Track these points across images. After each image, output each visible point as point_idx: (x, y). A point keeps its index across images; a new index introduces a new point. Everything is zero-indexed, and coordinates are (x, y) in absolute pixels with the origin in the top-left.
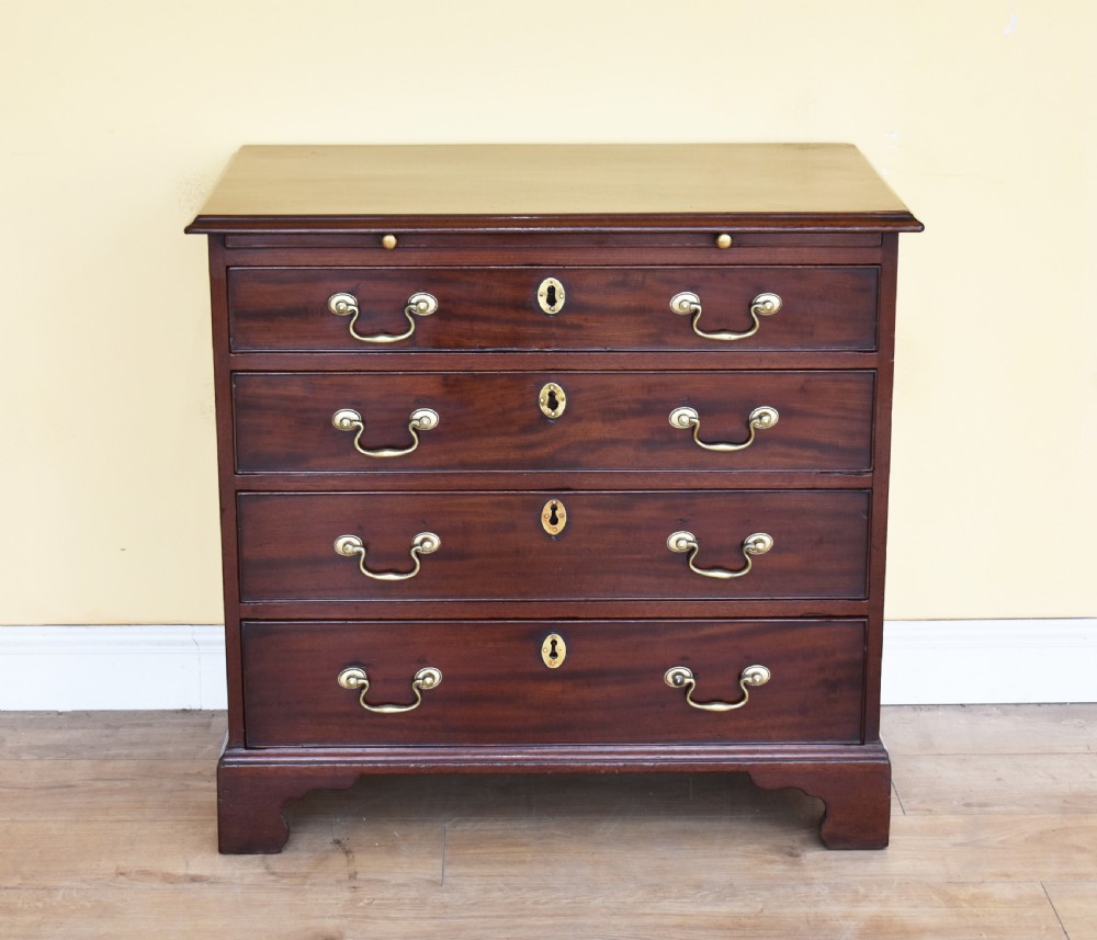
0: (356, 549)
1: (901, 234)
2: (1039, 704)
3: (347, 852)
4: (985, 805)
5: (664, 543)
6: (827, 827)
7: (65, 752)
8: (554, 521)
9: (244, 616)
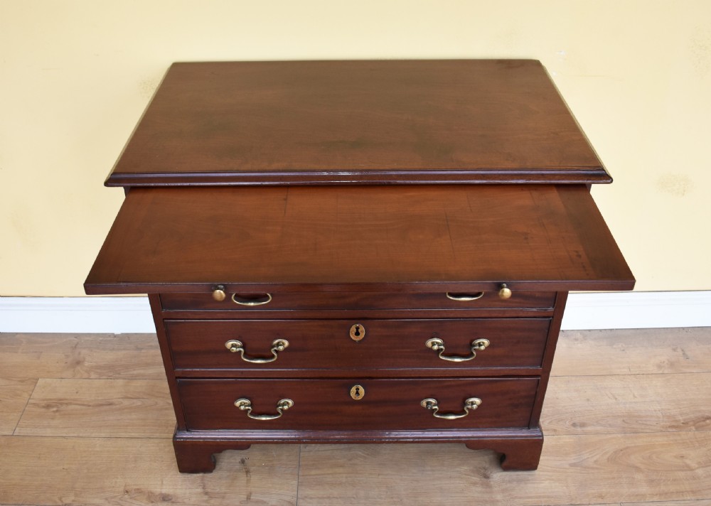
0: (238, 349)
1: (593, 185)
2: (601, 330)
3: (247, 472)
4: (583, 425)
5: (424, 343)
6: (505, 463)
7: (111, 371)
8: (357, 334)
9: (177, 375)
